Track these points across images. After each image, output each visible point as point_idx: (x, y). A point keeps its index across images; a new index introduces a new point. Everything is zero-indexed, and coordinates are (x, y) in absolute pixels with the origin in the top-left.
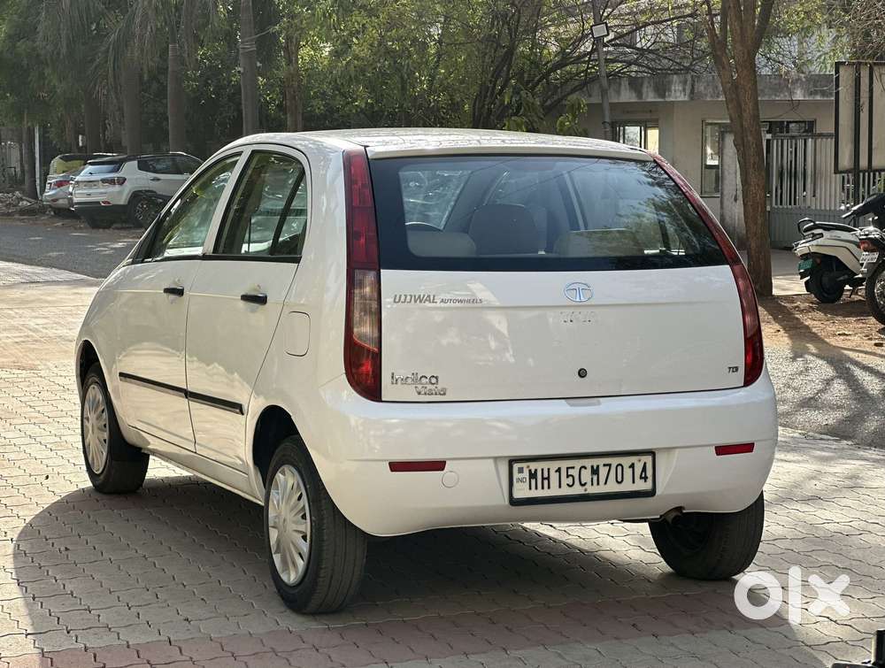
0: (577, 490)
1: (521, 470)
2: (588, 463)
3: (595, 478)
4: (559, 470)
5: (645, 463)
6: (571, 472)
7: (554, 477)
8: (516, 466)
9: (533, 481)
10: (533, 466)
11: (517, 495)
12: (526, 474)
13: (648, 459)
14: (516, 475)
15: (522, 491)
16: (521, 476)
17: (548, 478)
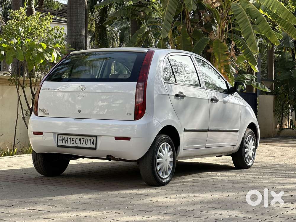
0: (75, 145)
1: (61, 137)
2: (78, 137)
3: (80, 142)
4: (70, 138)
5: (94, 140)
6: (73, 139)
7: (69, 140)
8: (59, 136)
9: (63, 141)
10: (64, 136)
11: (59, 144)
12: (62, 139)
13: (95, 138)
14: (59, 138)
15: (60, 143)
16: (60, 139)
17: (67, 140)
